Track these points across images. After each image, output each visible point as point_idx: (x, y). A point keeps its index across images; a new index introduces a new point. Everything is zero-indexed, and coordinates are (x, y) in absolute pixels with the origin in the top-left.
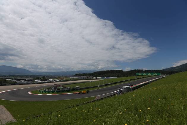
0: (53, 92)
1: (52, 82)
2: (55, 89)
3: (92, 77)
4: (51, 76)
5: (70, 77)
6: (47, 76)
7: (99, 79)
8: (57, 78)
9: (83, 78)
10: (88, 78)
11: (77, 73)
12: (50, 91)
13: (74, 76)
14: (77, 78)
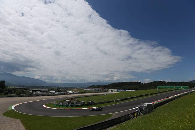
0: (67, 106)
1: (66, 94)
2: (69, 102)
3: (107, 89)
4: (65, 87)
5: (84, 89)
6: (61, 88)
7: (115, 91)
8: (71, 90)
9: (98, 90)
10: (102, 90)
11: (92, 85)
12: (64, 104)
13: (88, 88)
14: (91, 90)
